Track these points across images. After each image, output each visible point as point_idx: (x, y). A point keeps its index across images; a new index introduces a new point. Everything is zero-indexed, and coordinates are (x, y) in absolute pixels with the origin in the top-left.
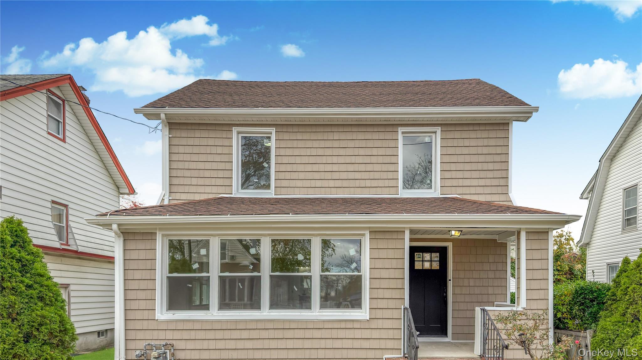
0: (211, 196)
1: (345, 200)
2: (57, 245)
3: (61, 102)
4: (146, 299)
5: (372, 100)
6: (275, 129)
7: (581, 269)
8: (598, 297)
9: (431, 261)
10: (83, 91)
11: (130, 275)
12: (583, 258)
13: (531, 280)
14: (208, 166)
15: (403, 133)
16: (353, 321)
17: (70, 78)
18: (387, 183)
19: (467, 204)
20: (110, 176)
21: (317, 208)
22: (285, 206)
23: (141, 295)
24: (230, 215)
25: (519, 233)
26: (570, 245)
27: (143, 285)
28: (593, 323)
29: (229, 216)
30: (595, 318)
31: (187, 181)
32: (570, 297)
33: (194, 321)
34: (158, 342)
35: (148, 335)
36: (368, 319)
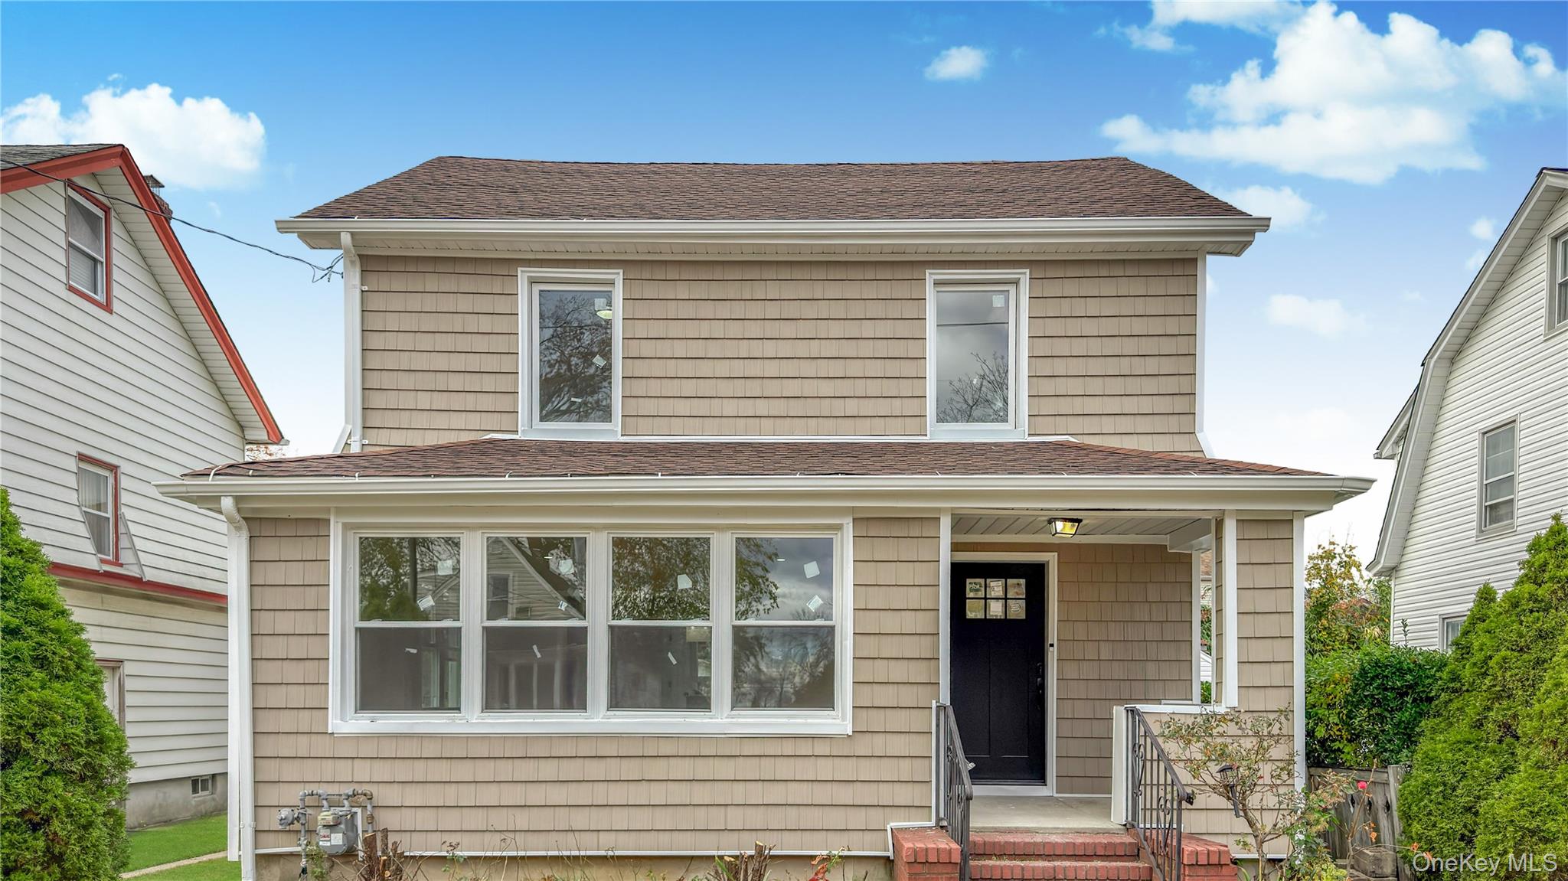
1: (795, 447)
2: (92, 563)
3: (100, 213)
4: (304, 684)
5: (860, 204)
6: (621, 271)
7: (1379, 637)
8: (1417, 684)
9: (1006, 599)
10: (155, 189)
11: (267, 622)
12: (1384, 611)
13: (1249, 640)
14: (458, 362)
15: (937, 283)
16: (813, 737)
17: (122, 155)
18: (896, 407)
19: (1094, 456)
20: (222, 399)
22: (645, 459)
23: (294, 672)
24: (510, 476)
25: (1220, 524)
26: (1352, 579)
27: (298, 648)
28: (1404, 748)
29: (506, 478)
30: (1409, 737)
31: (407, 400)
32: (1347, 687)
33: (421, 737)
34: (333, 789)
35: (310, 771)
36: (851, 734)
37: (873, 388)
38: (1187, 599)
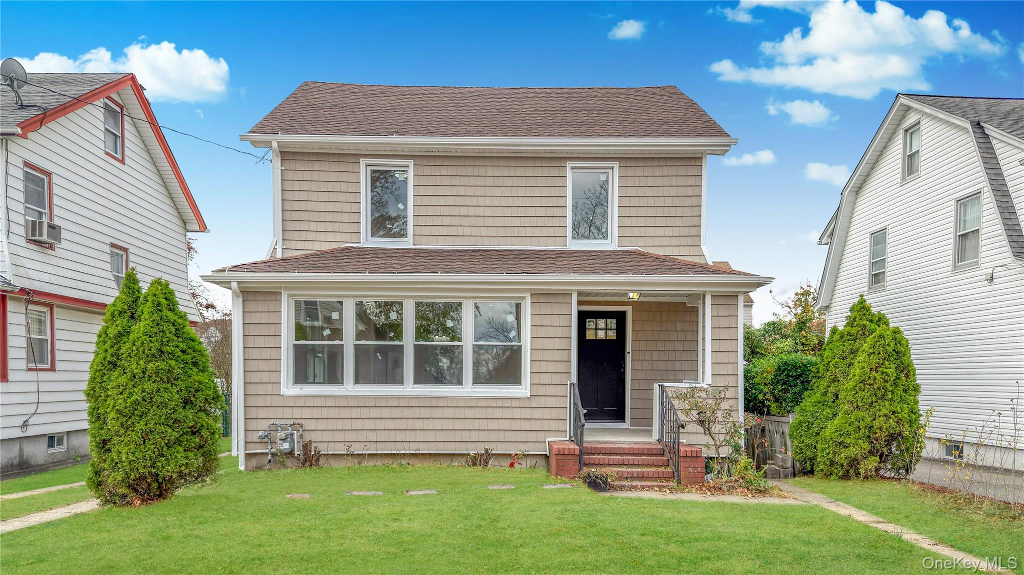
0: (334, 246)
1: (501, 253)
3: (119, 110)
4: (269, 371)
5: (533, 122)
6: (412, 161)
8: (803, 374)
9: (606, 329)
11: (251, 342)
13: (717, 352)
14: (330, 207)
15: (572, 168)
16: (511, 398)
17: (133, 78)
18: (551, 231)
19: (648, 260)
20: (176, 207)
21: (468, 264)
22: (428, 261)
23: (264, 366)
25: (704, 296)
27: (266, 354)
28: (796, 405)
29: (367, 274)
30: (799, 399)
31: (304, 226)
32: (772, 374)
33: (326, 396)
34: (283, 422)
35: (272, 413)
36: (529, 396)
37: (540, 222)
38: (695, 329)
